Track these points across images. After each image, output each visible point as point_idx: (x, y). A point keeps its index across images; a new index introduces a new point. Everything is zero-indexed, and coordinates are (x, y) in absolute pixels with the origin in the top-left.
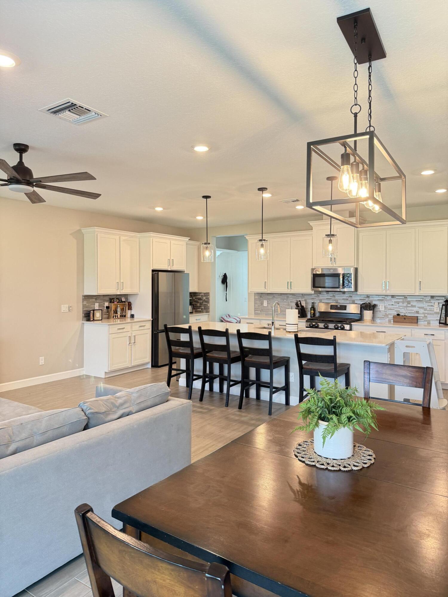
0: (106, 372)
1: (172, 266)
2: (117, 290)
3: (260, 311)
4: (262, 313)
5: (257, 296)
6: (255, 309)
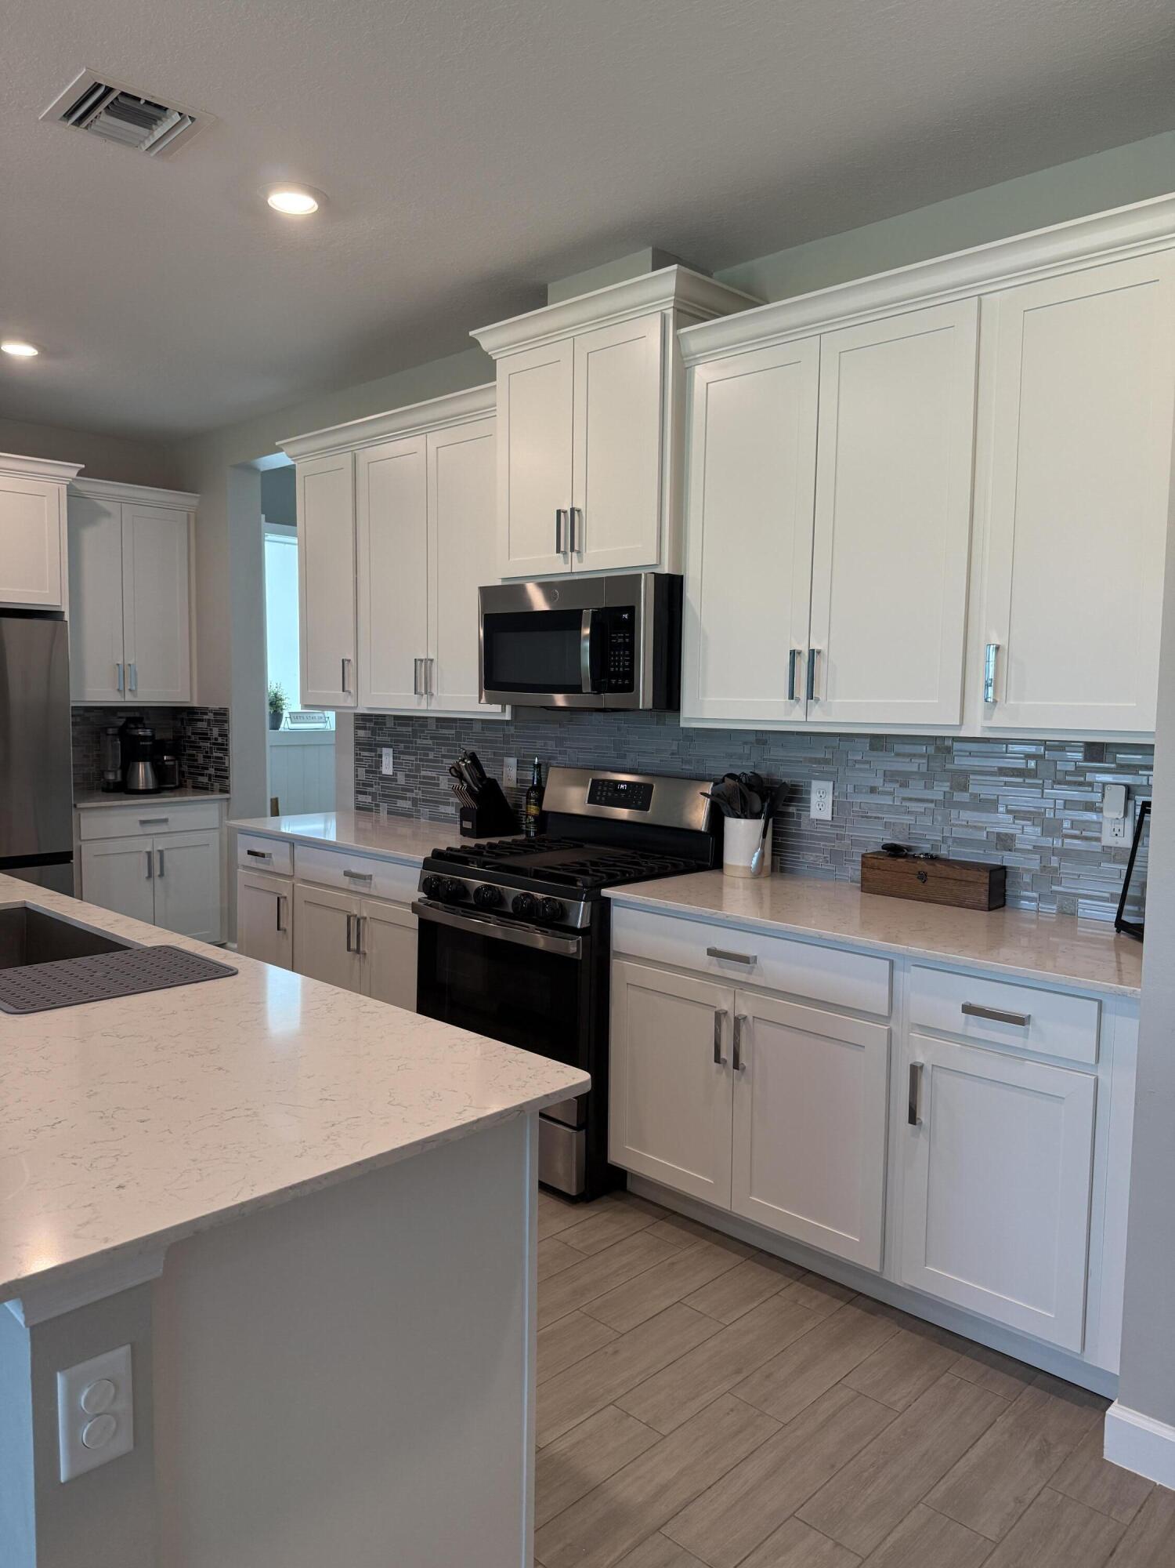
3: (373, 795)
4: (377, 806)
5: (364, 728)
6: (358, 784)
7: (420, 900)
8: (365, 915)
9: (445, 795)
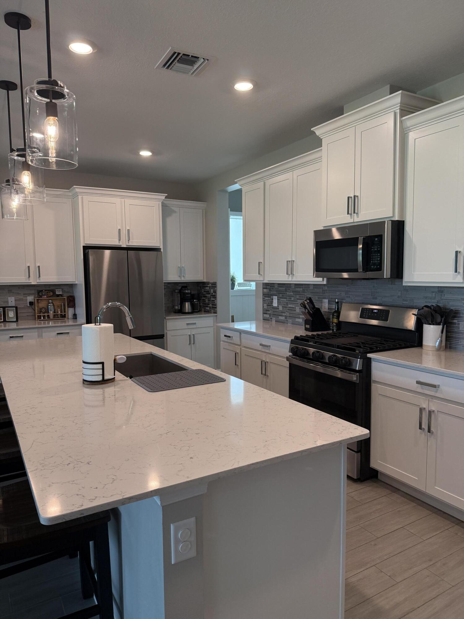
1: (129, 241)
2: (29, 277)
3: (270, 314)
4: (271, 318)
5: (266, 288)
6: (264, 310)
7: (289, 356)
8: (268, 361)
9: (298, 314)
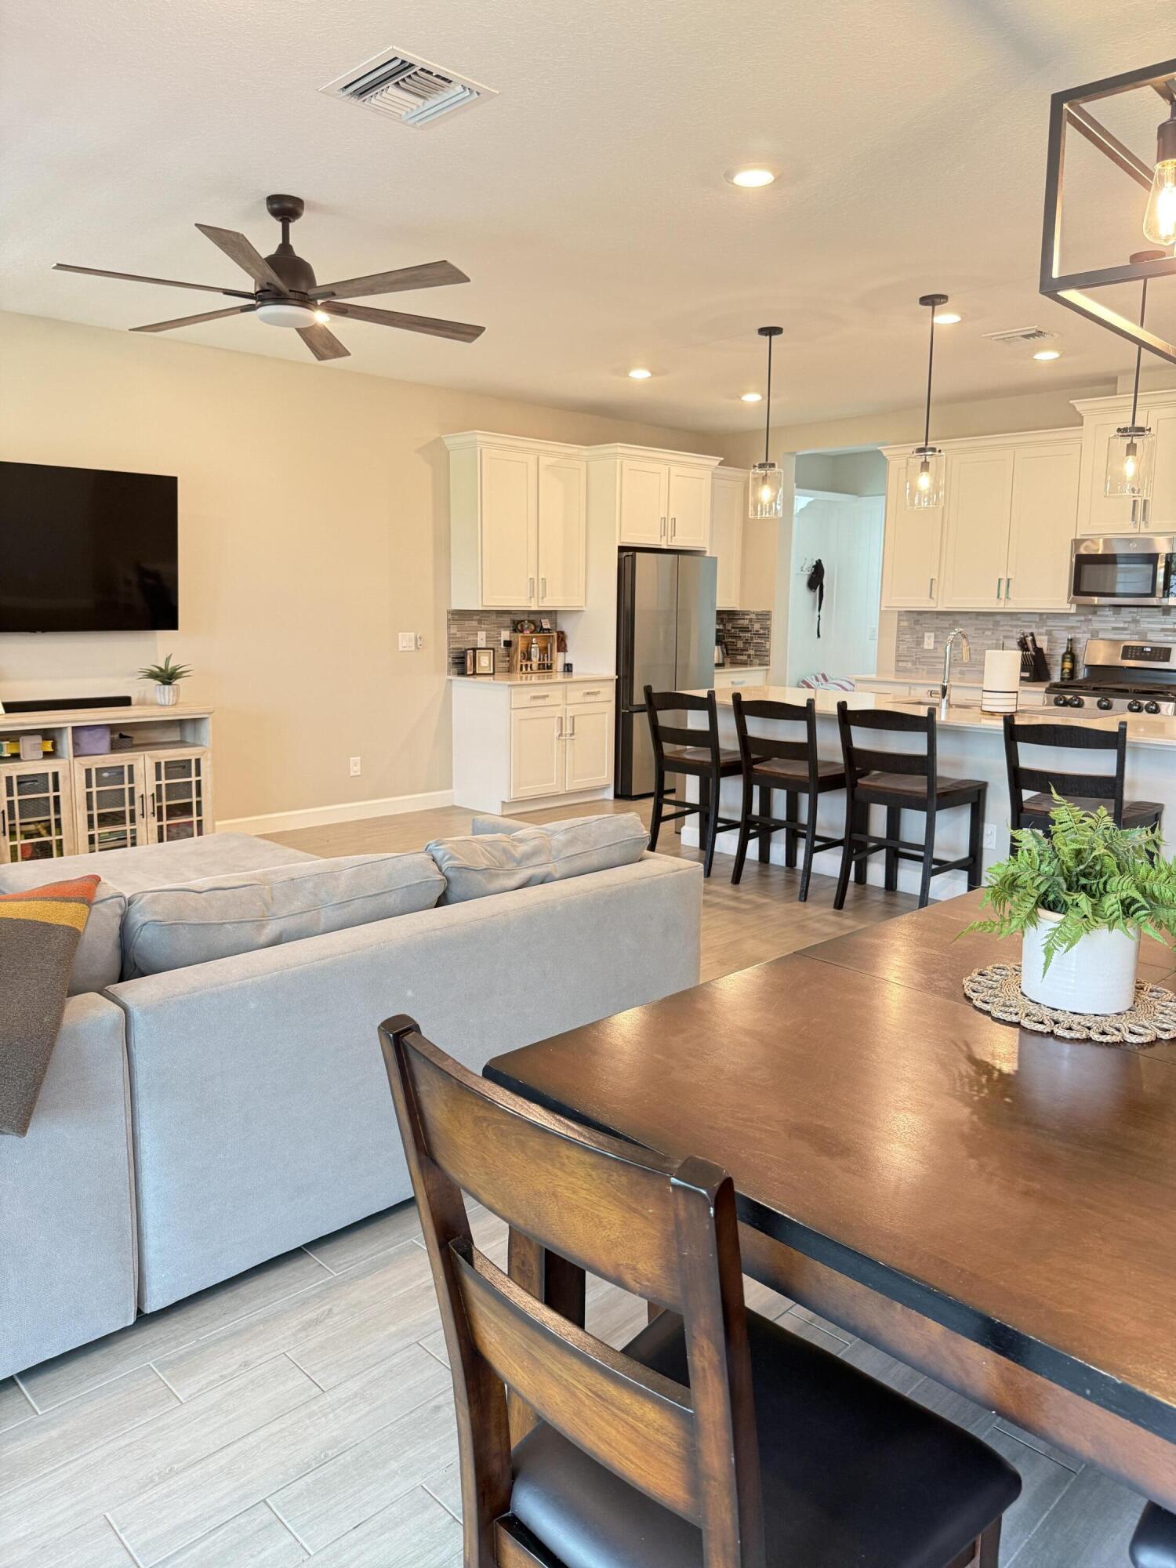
0: (503, 802)
1: (672, 538)
2: (530, 598)
3: (913, 662)
4: (917, 668)
5: (907, 621)
6: (899, 656)
